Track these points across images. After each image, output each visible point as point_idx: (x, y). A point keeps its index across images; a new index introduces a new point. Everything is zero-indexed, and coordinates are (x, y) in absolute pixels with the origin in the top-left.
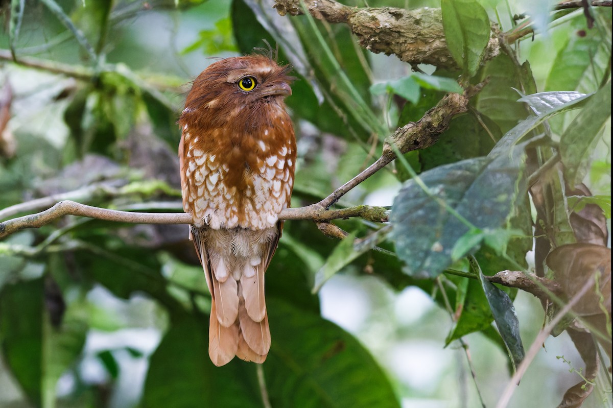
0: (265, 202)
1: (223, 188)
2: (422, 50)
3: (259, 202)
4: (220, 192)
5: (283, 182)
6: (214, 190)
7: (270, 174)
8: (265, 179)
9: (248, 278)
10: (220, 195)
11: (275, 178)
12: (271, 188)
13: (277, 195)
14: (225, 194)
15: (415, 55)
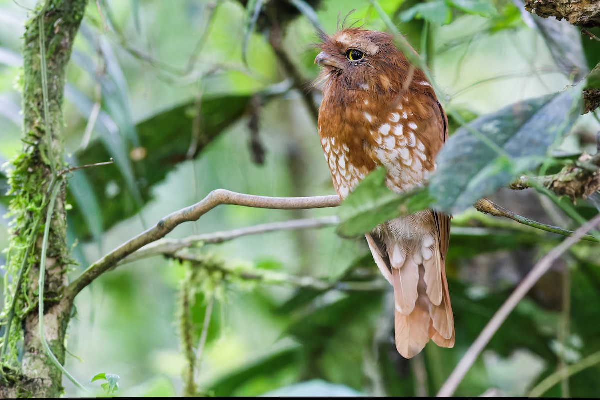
0: (400, 173)
1: (354, 170)
2: (588, 10)
3: (395, 176)
4: (354, 175)
5: (411, 149)
6: (347, 174)
7: (391, 142)
8: (386, 150)
9: (428, 261)
10: (355, 177)
11: (397, 146)
12: (398, 157)
13: (409, 163)
14: (358, 175)
15: (582, 15)
